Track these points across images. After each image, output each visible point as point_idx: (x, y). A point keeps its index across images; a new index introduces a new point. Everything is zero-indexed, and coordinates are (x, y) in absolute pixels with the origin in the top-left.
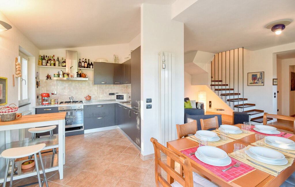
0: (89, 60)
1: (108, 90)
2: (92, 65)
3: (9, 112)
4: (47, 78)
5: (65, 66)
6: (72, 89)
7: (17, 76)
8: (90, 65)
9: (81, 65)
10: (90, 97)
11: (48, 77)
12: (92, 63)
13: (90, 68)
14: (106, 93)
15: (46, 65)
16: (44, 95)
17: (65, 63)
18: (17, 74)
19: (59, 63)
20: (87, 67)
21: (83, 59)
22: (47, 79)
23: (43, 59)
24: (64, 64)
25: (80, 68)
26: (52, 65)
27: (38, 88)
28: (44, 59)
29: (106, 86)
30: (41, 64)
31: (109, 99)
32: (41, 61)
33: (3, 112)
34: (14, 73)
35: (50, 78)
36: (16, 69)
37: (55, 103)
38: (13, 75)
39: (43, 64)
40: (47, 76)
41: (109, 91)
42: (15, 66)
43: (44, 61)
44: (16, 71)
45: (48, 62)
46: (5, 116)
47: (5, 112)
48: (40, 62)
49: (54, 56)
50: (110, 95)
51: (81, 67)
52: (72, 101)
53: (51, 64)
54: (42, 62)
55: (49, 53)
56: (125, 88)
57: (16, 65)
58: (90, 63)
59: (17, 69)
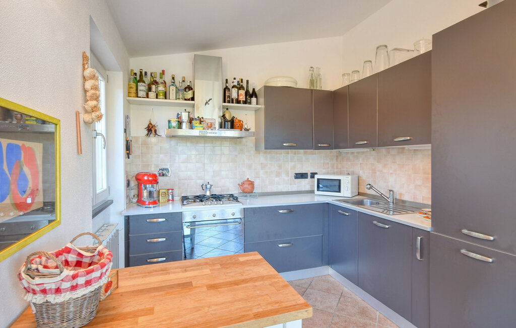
0: (247, 82)
1: (291, 164)
2: (256, 97)
3: (74, 288)
4: (146, 132)
5: (193, 99)
6: (206, 162)
7: (87, 117)
8: (251, 96)
9: (229, 97)
10: (252, 184)
11: (151, 129)
12: (254, 89)
13: (250, 103)
14: (287, 174)
15: (147, 97)
16: (146, 178)
17: (191, 92)
18: (89, 109)
19: (178, 90)
20: (245, 102)
21: (235, 79)
22: (147, 135)
23: (139, 81)
24: (189, 95)
25: (226, 104)
26: (161, 96)
27: (129, 158)
28: (141, 80)
29: (288, 153)
30: (134, 95)
31: (295, 188)
32: (134, 85)
33: (44, 291)
34: (79, 105)
35: (155, 131)
36: (85, 91)
37: (169, 200)
38: (77, 114)
39: (141, 94)
40: (149, 126)
41: (294, 167)
42: (80, 80)
43: (142, 87)
44: (86, 101)
45: (150, 89)
46: (59, 309)
47: (58, 291)
48: (131, 88)
49: (163, 72)
50: (296, 178)
51: (229, 102)
52: (208, 193)
53: (157, 94)
54: (137, 90)
55: (151, 64)
56: (335, 161)
57: (85, 79)
58: (251, 91)
59: (89, 94)
